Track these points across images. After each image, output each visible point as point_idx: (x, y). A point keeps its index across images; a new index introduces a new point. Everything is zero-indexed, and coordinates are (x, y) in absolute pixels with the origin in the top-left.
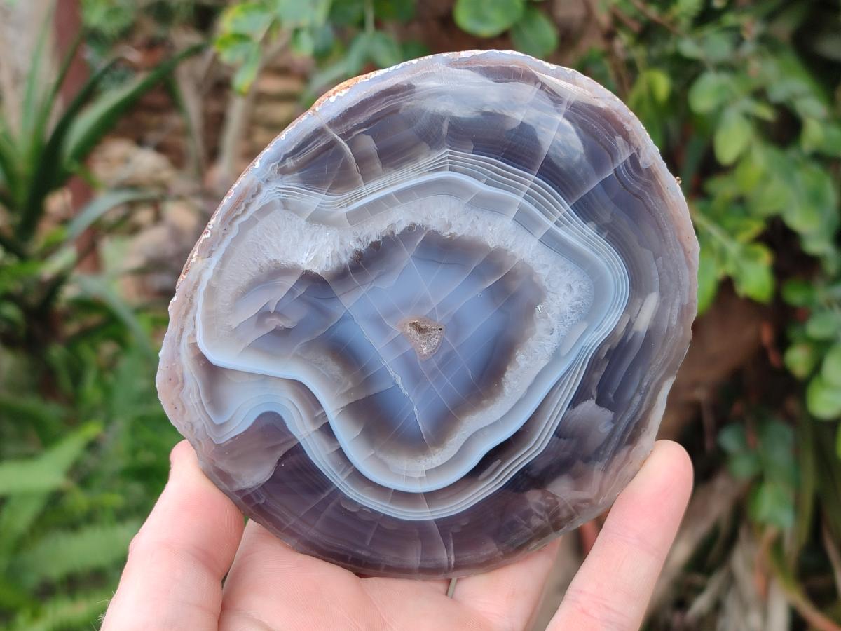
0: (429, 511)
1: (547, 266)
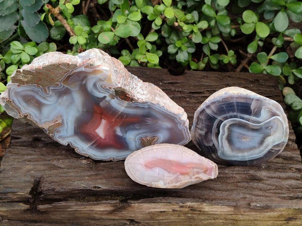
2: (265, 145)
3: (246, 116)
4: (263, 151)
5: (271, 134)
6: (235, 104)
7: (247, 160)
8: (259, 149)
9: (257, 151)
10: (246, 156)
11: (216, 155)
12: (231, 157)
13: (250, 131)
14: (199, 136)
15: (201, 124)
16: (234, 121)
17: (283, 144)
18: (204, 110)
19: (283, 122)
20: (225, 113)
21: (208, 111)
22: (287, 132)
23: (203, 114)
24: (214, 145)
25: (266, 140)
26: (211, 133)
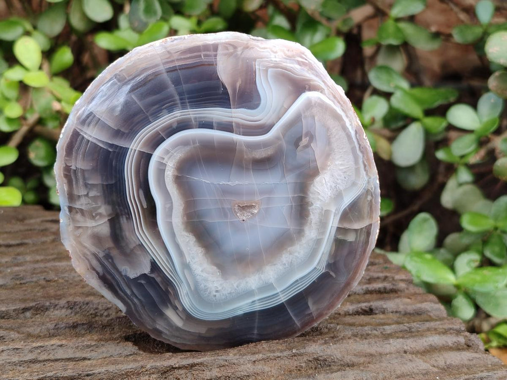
0: (138, 149)
1: (237, 287)
2: (314, 217)
3: (216, 113)
4: (318, 242)
5: (319, 165)
6: (166, 77)
7: (283, 299)
8: (304, 241)
9: (299, 250)
10: (272, 280)
11: (180, 308)
12: (227, 301)
13: (247, 169)
14: (94, 244)
15: (82, 192)
16: (185, 143)
17: (369, 198)
18: (76, 135)
19: (339, 110)
20: (146, 122)
21: (92, 134)
22: (366, 149)
23: (77, 153)
24: (154, 266)
25: (311, 197)
26: (129, 215)
